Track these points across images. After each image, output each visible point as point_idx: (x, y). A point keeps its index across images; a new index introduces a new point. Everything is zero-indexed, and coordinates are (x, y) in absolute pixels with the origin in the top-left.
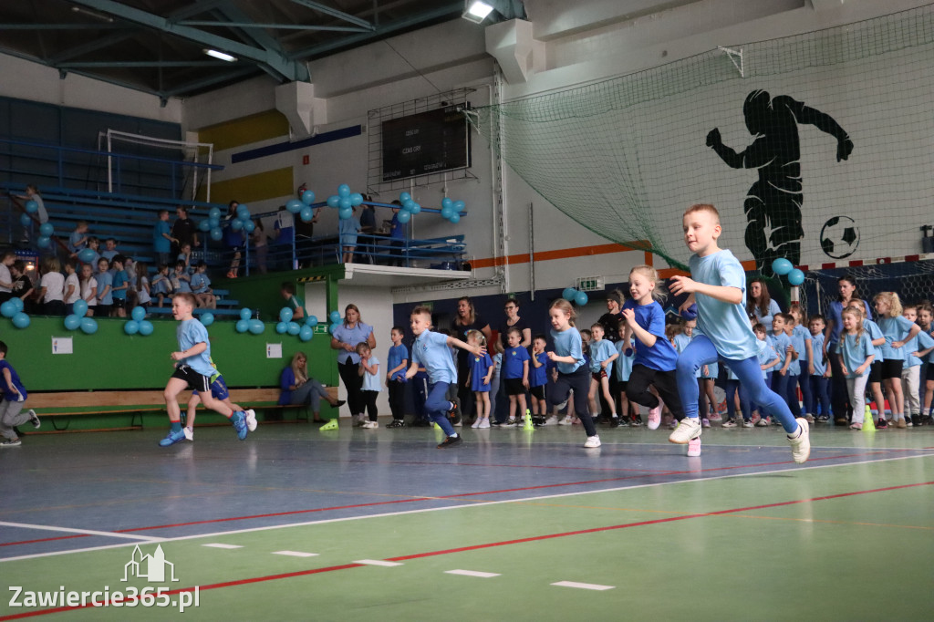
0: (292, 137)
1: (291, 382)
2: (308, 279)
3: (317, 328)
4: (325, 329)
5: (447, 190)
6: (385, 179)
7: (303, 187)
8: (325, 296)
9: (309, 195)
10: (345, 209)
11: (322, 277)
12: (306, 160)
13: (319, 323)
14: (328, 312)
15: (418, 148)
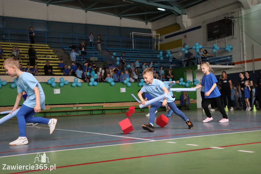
0: (181, 30)
1: (183, 99)
2: (187, 70)
3: (190, 83)
4: (192, 84)
5: (227, 42)
6: (208, 41)
7: (185, 44)
8: (192, 74)
9: (187, 46)
10: (197, 49)
11: (191, 69)
12: (185, 37)
13: (191, 82)
14: (193, 79)
15: (218, 31)
